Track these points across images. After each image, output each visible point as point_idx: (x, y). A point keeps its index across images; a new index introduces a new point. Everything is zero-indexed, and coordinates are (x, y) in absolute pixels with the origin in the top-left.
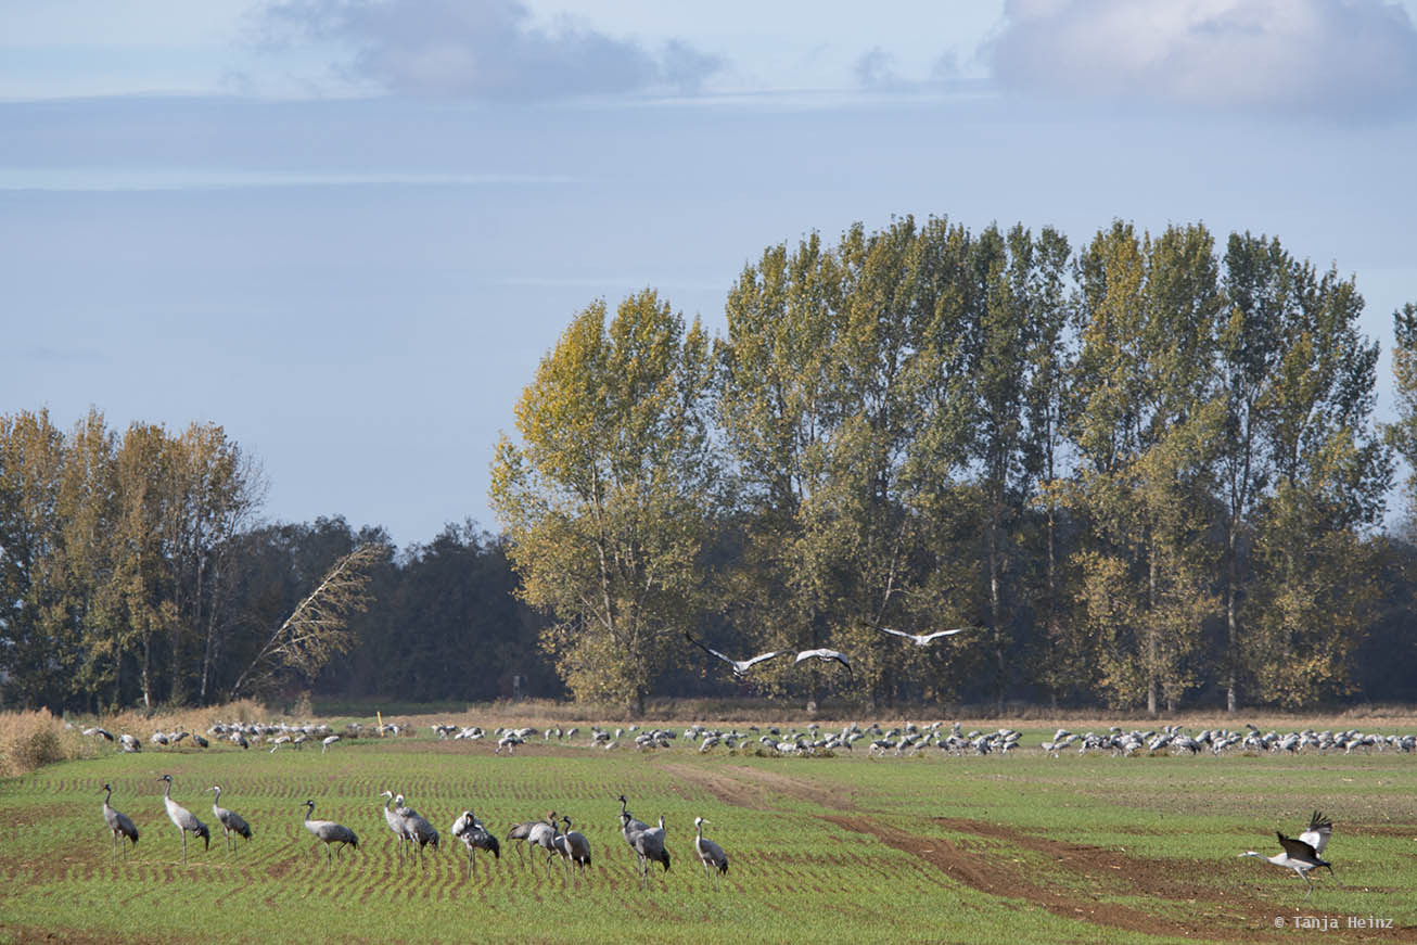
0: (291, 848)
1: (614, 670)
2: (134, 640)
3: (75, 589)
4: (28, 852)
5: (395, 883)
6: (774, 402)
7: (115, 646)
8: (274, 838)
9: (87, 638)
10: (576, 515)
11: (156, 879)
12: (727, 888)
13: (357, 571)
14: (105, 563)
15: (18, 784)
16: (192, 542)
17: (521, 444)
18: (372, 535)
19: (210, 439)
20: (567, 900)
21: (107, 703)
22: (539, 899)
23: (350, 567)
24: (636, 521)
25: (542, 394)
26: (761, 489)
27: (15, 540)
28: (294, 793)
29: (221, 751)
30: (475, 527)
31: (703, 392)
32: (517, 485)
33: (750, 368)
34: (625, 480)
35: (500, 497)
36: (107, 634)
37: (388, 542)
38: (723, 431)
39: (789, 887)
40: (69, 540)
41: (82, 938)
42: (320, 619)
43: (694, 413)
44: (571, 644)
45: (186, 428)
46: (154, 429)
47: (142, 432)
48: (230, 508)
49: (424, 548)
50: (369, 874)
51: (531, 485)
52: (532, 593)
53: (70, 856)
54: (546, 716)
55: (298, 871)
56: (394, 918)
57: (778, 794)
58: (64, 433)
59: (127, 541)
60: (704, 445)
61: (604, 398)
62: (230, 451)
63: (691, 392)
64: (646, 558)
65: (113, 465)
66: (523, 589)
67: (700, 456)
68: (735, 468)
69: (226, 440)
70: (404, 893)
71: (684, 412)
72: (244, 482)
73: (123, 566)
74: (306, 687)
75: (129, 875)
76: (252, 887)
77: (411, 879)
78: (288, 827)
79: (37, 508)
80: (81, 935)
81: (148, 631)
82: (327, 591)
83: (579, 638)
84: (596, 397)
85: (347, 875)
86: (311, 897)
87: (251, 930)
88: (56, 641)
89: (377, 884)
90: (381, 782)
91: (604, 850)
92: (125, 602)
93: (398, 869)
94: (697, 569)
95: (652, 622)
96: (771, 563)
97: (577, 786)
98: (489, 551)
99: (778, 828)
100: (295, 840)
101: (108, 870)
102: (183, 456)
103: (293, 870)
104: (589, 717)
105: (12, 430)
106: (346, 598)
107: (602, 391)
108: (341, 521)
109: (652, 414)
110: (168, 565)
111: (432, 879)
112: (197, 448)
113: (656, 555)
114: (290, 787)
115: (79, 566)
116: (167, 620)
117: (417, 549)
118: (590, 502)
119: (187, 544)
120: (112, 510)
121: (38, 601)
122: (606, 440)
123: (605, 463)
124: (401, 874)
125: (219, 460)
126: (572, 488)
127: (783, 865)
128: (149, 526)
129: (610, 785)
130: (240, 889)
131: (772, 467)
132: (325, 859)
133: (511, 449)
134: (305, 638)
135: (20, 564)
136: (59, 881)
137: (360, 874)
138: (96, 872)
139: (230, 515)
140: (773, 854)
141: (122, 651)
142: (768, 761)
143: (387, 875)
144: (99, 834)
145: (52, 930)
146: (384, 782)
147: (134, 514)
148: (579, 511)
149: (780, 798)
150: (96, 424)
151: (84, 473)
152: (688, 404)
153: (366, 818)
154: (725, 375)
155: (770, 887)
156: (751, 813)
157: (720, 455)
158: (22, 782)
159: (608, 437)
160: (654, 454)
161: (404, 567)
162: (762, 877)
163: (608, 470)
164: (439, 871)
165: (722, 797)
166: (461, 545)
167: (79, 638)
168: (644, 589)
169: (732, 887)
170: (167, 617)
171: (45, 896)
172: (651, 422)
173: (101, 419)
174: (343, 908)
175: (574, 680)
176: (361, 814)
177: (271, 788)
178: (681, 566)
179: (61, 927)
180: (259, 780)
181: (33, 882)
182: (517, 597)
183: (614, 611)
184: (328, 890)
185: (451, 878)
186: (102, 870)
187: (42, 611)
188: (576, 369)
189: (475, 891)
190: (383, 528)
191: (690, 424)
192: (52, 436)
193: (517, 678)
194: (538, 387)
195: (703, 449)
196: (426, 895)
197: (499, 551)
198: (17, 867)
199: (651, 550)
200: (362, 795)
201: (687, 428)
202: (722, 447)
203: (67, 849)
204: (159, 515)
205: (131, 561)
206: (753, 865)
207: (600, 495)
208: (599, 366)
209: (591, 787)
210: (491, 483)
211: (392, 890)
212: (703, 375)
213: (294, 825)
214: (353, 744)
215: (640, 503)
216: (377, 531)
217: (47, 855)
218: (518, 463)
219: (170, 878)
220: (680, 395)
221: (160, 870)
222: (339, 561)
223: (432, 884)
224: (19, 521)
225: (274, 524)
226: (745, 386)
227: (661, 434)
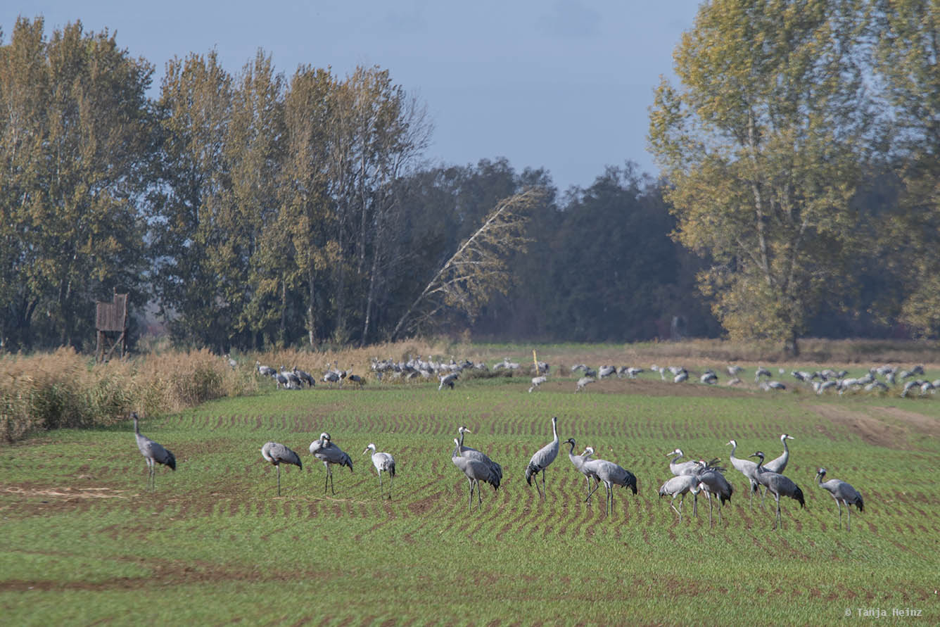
0: (435, 485)
1: (769, 311)
2: (300, 278)
3: (242, 228)
4: (178, 487)
5: (534, 519)
6: (929, 49)
7: (280, 285)
8: (420, 476)
9: (252, 277)
10: (733, 159)
11: (300, 514)
12: (860, 527)
13: (518, 212)
14: (270, 204)
15: (178, 420)
16: (356, 183)
17: (680, 87)
18: (534, 177)
19: (375, 83)
20: (701, 538)
21: (273, 340)
22: (673, 536)
23: (510, 208)
24: (792, 167)
25: (701, 39)
26: (916, 135)
27: (184, 180)
28: (446, 430)
29: (380, 388)
30: (635, 170)
31: (860, 39)
32: (675, 129)
33: (905, 15)
34: (780, 125)
35: (660, 142)
36: (272, 273)
37: (549, 185)
38: (879, 77)
39: (921, 527)
40: (235, 181)
41: (220, 573)
42: (480, 260)
43: (850, 59)
44: (727, 287)
45: (352, 72)
46: (321, 72)
47: (309, 76)
48: (395, 150)
49: (584, 192)
50: (509, 511)
51: (689, 128)
52: (690, 235)
53: (217, 492)
54: (703, 355)
55: (440, 508)
56: (528, 554)
57: (922, 435)
58: (232, 75)
59: (293, 182)
60: (859, 91)
61: (761, 45)
62: (394, 94)
63: (847, 38)
64: (801, 202)
65: (279, 107)
66: (679, 231)
67: (855, 102)
68: (890, 113)
69: (390, 83)
70: (542, 530)
71: (840, 58)
72: (407, 125)
73: (289, 206)
74: (468, 325)
75: (274, 510)
76: (393, 522)
77: (550, 516)
78: (435, 465)
79: (205, 149)
80: (218, 569)
81: (313, 270)
82: (489, 232)
83: (735, 280)
84: (755, 42)
85: (488, 510)
86: (448, 533)
87: (386, 566)
88: (224, 279)
89: (515, 521)
90: (533, 420)
91: (743, 489)
92: (291, 242)
93: (539, 505)
94: (852, 214)
95: (807, 265)
96: (926, 208)
97: (725, 426)
98: (649, 194)
99: (916, 468)
100: (441, 477)
101: (254, 506)
102: (349, 99)
103: (435, 507)
104: (745, 358)
105: (180, 73)
106: (506, 239)
107: (760, 37)
108: (503, 162)
109: (808, 61)
110: (333, 206)
111: (570, 516)
112: (363, 92)
113: (811, 199)
114: (443, 425)
115: (246, 206)
116: (332, 260)
117: (577, 192)
118: (747, 146)
119: (351, 185)
120: (278, 152)
121: (206, 239)
122: (763, 86)
123: (762, 108)
124: (540, 512)
125: (383, 102)
126: (729, 133)
127: (917, 505)
128: (315, 168)
129: (758, 425)
130: (379, 526)
131: (926, 113)
132: (467, 496)
133: (670, 93)
134: (468, 277)
135: (188, 203)
136: (204, 516)
137: (501, 511)
138: (242, 507)
139: (395, 157)
140: (909, 494)
141: (287, 290)
142: (920, 404)
143: (527, 512)
144: (248, 469)
145: (192, 565)
146: (536, 420)
147: (301, 154)
148: (737, 154)
149: (923, 438)
150: (263, 67)
151: (250, 115)
152: (845, 50)
153: (512, 455)
154: (880, 21)
155: (902, 526)
156: (891, 452)
157: (876, 100)
158: (181, 418)
159: (765, 83)
160: (809, 99)
161: (565, 209)
162: (897, 516)
163: (766, 116)
164: (578, 507)
165: (867, 437)
166: (620, 188)
167: (245, 277)
168: (799, 232)
169: (866, 526)
170: (332, 256)
171: (188, 530)
172: (808, 67)
173: (268, 63)
174: (479, 544)
175: (730, 321)
176: (508, 452)
177: (425, 426)
178: (836, 210)
179: (199, 561)
180: (413, 418)
181: (179, 517)
182: (674, 240)
183: (770, 253)
184: (467, 525)
185: (590, 515)
186: (248, 506)
187: (209, 250)
188: (734, 15)
189: (611, 529)
190: (545, 170)
191: (846, 69)
192: (220, 78)
193: (676, 319)
194: (696, 33)
195: (858, 95)
196: (563, 532)
197: (658, 193)
198: (164, 502)
199: (806, 194)
200: (513, 433)
201: (844, 74)
202: (877, 92)
203: (215, 484)
204: (324, 157)
205: (297, 200)
206: (888, 504)
207: (758, 141)
208: (756, 12)
209: (738, 427)
210: (650, 127)
211: (528, 528)
212: (860, 21)
213: (442, 462)
214: (508, 382)
215: (796, 148)
216: (539, 173)
217: (196, 490)
218: (677, 107)
219: (314, 513)
220: (837, 41)
221: (305, 505)
222: (500, 203)
223: (571, 521)
224: (187, 161)
225: (438, 166)
226: (901, 32)
227: (817, 80)
